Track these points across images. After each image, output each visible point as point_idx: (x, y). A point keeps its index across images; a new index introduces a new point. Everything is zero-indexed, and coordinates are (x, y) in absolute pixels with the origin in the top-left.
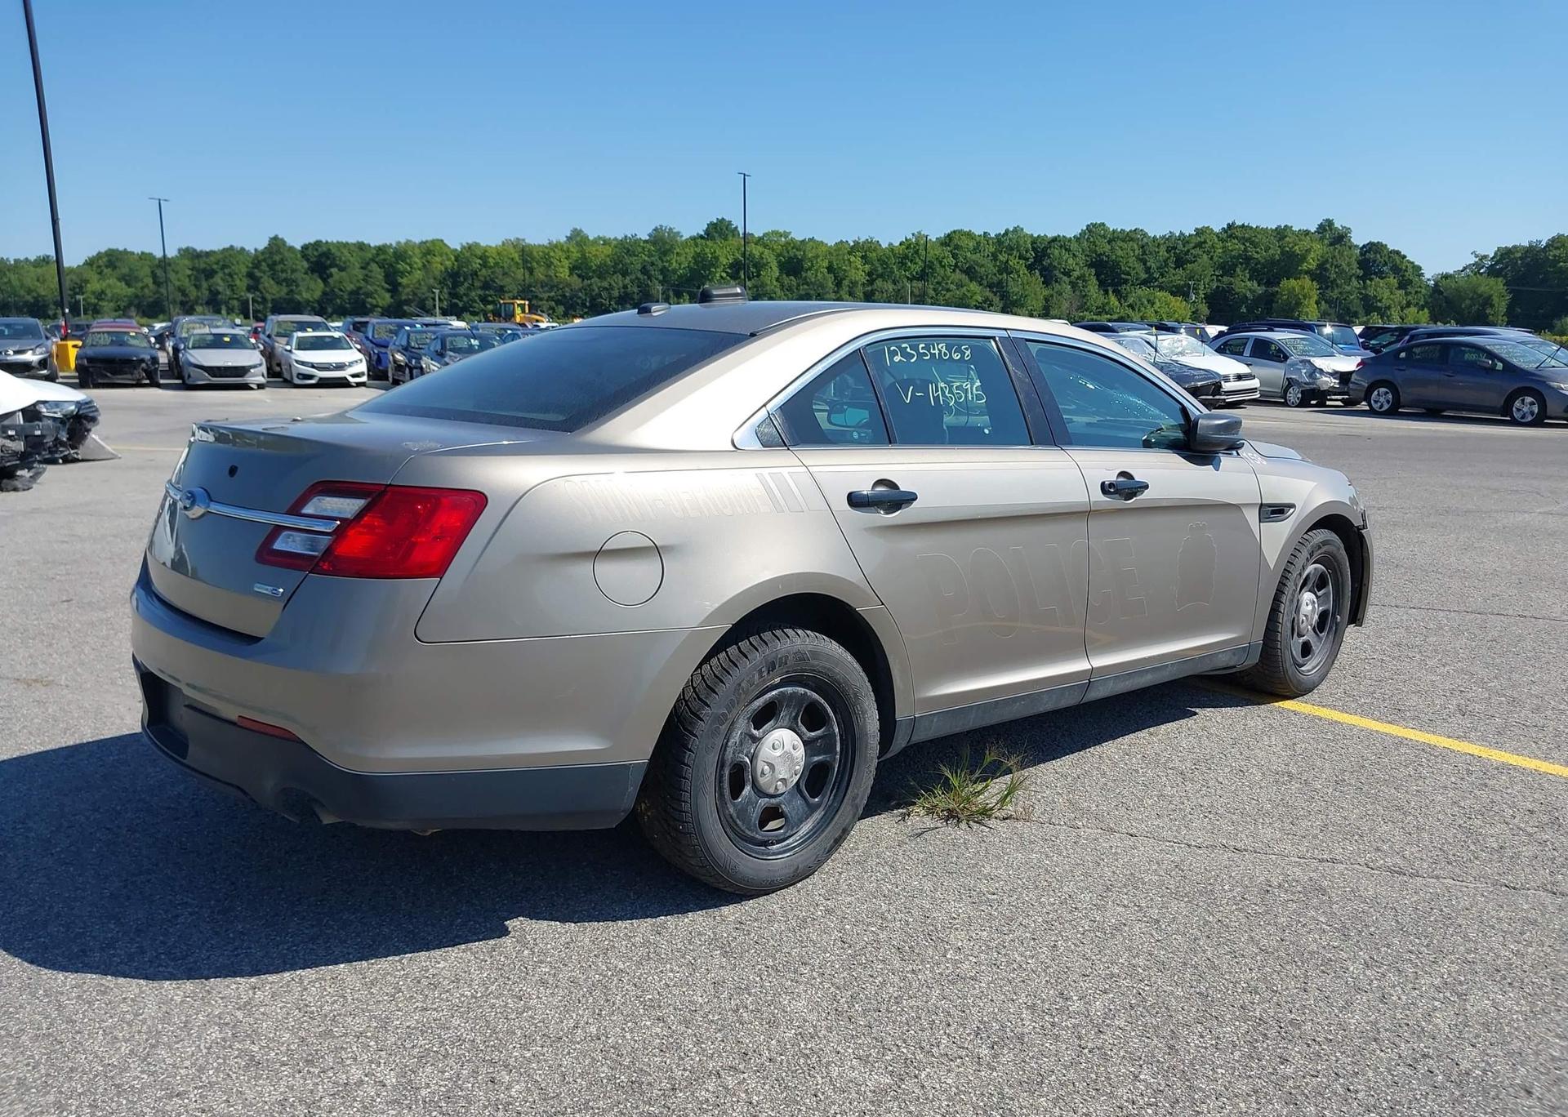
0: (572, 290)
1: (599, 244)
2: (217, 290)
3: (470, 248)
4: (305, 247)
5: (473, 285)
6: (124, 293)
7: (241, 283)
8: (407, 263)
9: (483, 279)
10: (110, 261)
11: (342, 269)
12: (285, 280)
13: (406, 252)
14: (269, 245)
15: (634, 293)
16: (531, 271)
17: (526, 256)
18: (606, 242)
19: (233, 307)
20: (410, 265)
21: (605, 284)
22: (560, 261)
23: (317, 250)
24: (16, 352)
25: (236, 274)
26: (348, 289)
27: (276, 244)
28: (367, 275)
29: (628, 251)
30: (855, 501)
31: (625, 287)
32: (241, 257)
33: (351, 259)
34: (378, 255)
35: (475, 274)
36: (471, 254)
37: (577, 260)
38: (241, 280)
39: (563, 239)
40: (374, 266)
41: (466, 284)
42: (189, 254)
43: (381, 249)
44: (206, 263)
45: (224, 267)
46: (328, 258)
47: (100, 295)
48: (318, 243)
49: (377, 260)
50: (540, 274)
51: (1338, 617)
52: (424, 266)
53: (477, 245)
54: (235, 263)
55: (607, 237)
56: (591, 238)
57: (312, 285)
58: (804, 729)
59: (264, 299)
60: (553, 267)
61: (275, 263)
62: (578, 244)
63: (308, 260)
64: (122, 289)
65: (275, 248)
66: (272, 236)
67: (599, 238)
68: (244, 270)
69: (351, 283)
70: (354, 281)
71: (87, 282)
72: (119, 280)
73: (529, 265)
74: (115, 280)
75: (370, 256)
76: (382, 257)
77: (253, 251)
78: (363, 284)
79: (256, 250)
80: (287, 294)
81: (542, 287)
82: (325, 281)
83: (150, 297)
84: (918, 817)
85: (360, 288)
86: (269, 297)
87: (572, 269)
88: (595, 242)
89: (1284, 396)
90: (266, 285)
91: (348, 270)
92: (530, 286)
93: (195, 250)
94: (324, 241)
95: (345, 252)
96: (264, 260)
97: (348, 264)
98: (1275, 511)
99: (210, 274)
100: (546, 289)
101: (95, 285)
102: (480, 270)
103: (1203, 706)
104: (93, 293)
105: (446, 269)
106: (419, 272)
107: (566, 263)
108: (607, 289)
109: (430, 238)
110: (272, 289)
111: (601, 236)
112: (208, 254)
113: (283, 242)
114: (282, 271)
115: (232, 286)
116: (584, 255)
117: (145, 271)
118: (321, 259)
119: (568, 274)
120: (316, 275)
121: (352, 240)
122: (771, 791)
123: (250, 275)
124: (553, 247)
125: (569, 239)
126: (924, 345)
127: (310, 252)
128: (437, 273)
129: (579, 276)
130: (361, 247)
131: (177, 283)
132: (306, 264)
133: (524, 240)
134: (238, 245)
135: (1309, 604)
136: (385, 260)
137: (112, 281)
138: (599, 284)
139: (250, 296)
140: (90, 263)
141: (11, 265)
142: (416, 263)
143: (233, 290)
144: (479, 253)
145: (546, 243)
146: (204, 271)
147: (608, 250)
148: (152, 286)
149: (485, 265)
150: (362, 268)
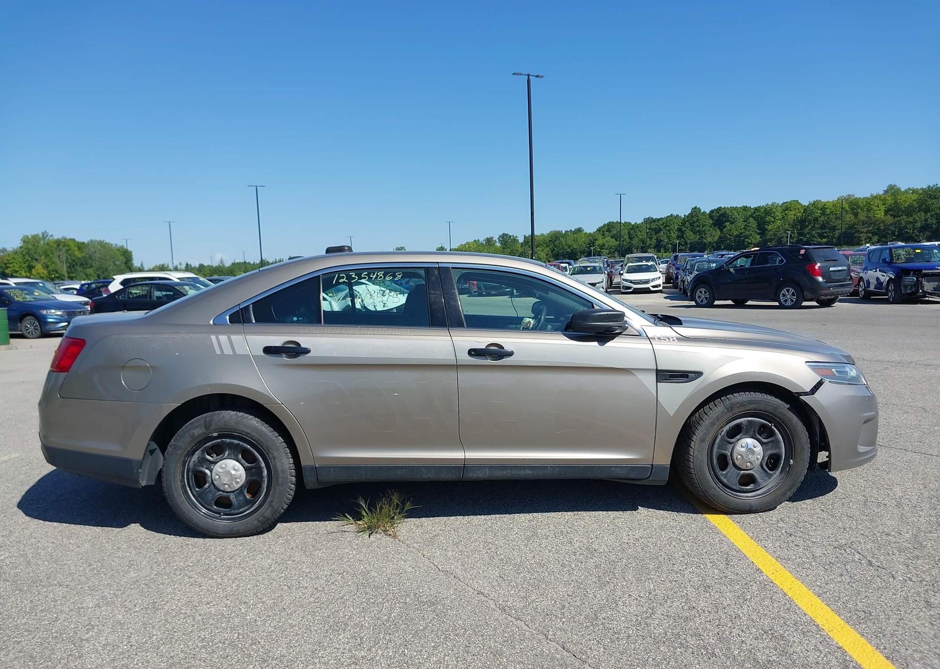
0: (885, 225)
1: (909, 194)
2: (661, 239)
3: (814, 204)
4: (712, 212)
5: (814, 227)
6: (613, 244)
7: (674, 235)
8: (772, 217)
9: (821, 223)
11: (732, 223)
12: (699, 231)
13: (771, 210)
14: (692, 212)
15: (933, 223)
16: (856, 215)
17: (854, 205)
18: (914, 191)
19: (669, 248)
20: (774, 218)
21: (911, 219)
22: (878, 207)
23: (718, 213)
25: (672, 230)
26: (735, 234)
27: (696, 211)
28: (746, 225)
29: (931, 195)
31: (926, 220)
32: (676, 220)
33: (738, 217)
34: (754, 213)
35: (816, 219)
36: (815, 207)
37: (891, 205)
38: (674, 233)
39: (881, 192)
40: (751, 220)
41: (810, 227)
42: (649, 221)
43: (757, 209)
44: (657, 225)
45: (666, 226)
46: (725, 217)
47: (602, 246)
48: (719, 209)
49: (754, 215)
50: (862, 216)
52: (783, 217)
53: (819, 201)
54: (672, 224)
55: (916, 188)
56: (903, 190)
57: (714, 233)
59: (686, 243)
60: (872, 211)
61: (694, 222)
62: (893, 194)
63: (712, 219)
64: (614, 243)
65: (694, 214)
66: (694, 207)
67: (909, 189)
68: (676, 227)
69: (736, 230)
70: (739, 229)
71: (596, 240)
72: (612, 238)
73: (855, 211)
74: (610, 238)
75: (750, 214)
77: (683, 217)
78: (743, 231)
79: (685, 215)
80: (699, 239)
81: (863, 225)
82: (721, 230)
83: (626, 245)
85: (742, 233)
86: (689, 241)
87: (886, 212)
88: (906, 191)
90: (688, 234)
91: (735, 223)
92: (854, 224)
93: (653, 218)
94: (723, 207)
95: (735, 212)
96: (688, 221)
97: (736, 219)
99: (658, 231)
100: (866, 225)
101: (600, 241)
102: (820, 217)
104: (599, 245)
105: (797, 218)
106: (779, 221)
107: (883, 208)
108: (912, 222)
109: (789, 200)
110: (691, 237)
111: (911, 187)
112: (659, 220)
113: (700, 210)
114: (697, 226)
116: (896, 202)
117: (625, 232)
118: (720, 218)
119: (883, 215)
120: (716, 228)
121: (740, 205)
123: (680, 230)
124: (874, 198)
125: (886, 192)
127: (714, 214)
128: (791, 221)
129: (891, 215)
130: (745, 208)
131: (641, 237)
132: (711, 222)
133: (853, 195)
134: (675, 214)
136: (758, 215)
137: (609, 238)
138: (906, 220)
139: (678, 241)
140: (599, 230)
141: (563, 234)
142: (777, 216)
143: (669, 239)
144: (820, 206)
145: (868, 195)
146: (655, 229)
147: (915, 197)
148: (628, 240)
149: (823, 214)
150: (744, 221)
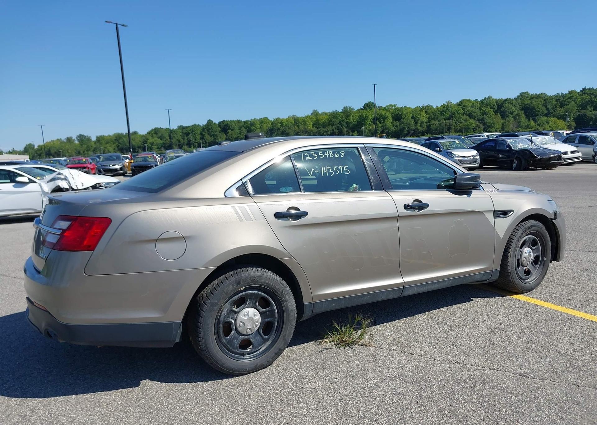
0: (313, 133)
1: (323, 115)
2: (190, 139)
3: (277, 120)
4: (220, 123)
5: (278, 133)
6: (160, 142)
7: (198, 137)
8: (255, 127)
9: (281, 131)
10: (156, 132)
11: (232, 130)
12: (213, 135)
13: (254, 122)
14: (207, 123)
15: (336, 132)
16: (298, 127)
17: (297, 121)
18: (326, 114)
19: (196, 145)
20: (256, 128)
21: (326, 130)
22: (309, 122)
23: (223, 124)
24: (113, 165)
25: (196, 134)
26: (235, 137)
27: (210, 122)
28: (240, 132)
29: (334, 116)
30: (278, 216)
31: (333, 130)
32: (198, 128)
33: (235, 126)
34: (244, 124)
35: (278, 129)
36: (277, 122)
37: (315, 122)
38: (198, 136)
39: (310, 114)
40: (243, 128)
41: (276, 133)
42: (181, 128)
43: (245, 122)
44: (186, 130)
45: (192, 131)
46: (227, 126)
47: (152, 144)
48: (224, 121)
49: (244, 126)
50: (302, 127)
51: (545, 258)
52: (261, 127)
53: (279, 118)
54: (196, 130)
55: (326, 112)
56: (320, 113)
57: (222, 136)
58: (260, 308)
59: (206, 142)
60: (306, 125)
61: (209, 129)
62: (316, 116)
63: (220, 128)
64: (160, 141)
65: (209, 124)
66: (209, 119)
67: (323, 113)
68: (199, 132)
69: (235, 135)
70: (236, 134)
71: (148, 139)
72: (158, 138)
73: (298, 125)
74: (157, 138)
75: (242, 125)
76: (246, 125)
77: (202, 125)
78: (239, 135)
79: (203, 125)
80: (214, 140)
81: (302, 132)
82: (226, 135)
83: (168, 143)
84: (326, 343)
85: (239, 137)
86: (207, 141)
87: (313, 125)
88: (322, 114)
89: (594, 159)
90: (207, 137)
91: (234, 130)
92: (298, 132)
93: (183, 126)
94: (226, 120)
95: (233, 124)
96: (206, 128)
97: (234, 128)
98: (502, 214)
99: (187, 134)
100: (304, 133)
101: (151, 140)
102: (280, 128)
103: (477, 297)
104: (150, 143)
105: (268, 128)
106: (259, 130)
107: (311, 123)
108: (326, 131)
109: (263, 117)
110: (209, 138)
111: (324, 112)
112: (187, 127)
113: (212, 122)
114: (212, 132)
115: (195, 138)
116: (317, 120)
117: (166, 135)
118: (225, 127)
119: (312, 127)
120: (223, 133)
121: (236, 119)
122: (245, 333)
123: (201, 134)
124: (307, 117)
125: (312, 114)
126: (322, 152)
127: (221, 124)
128: (265, 130)
129: (316, 127)
130: (239, 121)
131: (177, 138)
132: (220, 129)
133: (296, 115)
134: (197, 124)
135: (527, 253)
136: (247, 126)
137: (156, 139)
138: (323, 130)
139: (201, 141)
140: (149, 133)
142: (258, 126)
143: (195, 140)
144: (280, 121)
145: (304, 116)
146: (185, 133)
147: (326, 117)
148: (169, 140)
149: (282, 126)
150: (239, 129)
